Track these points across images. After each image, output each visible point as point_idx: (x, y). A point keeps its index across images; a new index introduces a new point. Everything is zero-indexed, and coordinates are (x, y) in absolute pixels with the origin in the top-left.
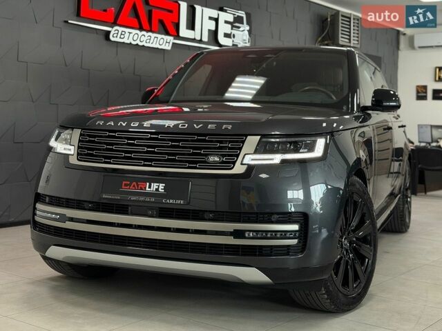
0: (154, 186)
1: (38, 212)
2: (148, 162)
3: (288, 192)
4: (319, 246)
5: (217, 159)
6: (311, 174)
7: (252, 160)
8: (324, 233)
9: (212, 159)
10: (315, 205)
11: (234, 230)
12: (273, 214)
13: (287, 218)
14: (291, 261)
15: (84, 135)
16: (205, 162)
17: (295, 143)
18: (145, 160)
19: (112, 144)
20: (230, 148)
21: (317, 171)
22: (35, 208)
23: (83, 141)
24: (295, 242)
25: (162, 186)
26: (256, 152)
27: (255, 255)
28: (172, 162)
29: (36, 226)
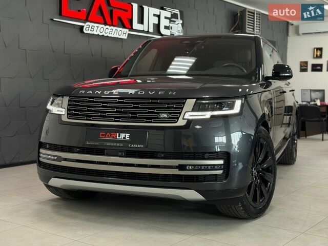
0: (122, 135)
1: (41, 155)
2: (117, 119)
3: (216, 138)
4: (237, 175)
5: (165, 116)
6: (232, 125)
7: (191, 116)
8: (240, 166)
9: (163, 116)
10: (234, 147)
11: (179, 165)
12: (205, 153)
13: (215, 156)
14: (218, 185)
15: (71, 101)
16: (157, 118)
17: (220, 103)
18: (116, 117)
19: (92, 107)
20: (175, 108)
21: (236, 123)
22: (39, 152)
23: (70, 105)
24: (221, 172)
25: (127, 135)
26: (193, 110)
27: (194, 182)
28: (134, 119)
29: (41, 164)
